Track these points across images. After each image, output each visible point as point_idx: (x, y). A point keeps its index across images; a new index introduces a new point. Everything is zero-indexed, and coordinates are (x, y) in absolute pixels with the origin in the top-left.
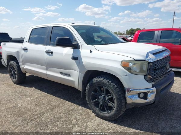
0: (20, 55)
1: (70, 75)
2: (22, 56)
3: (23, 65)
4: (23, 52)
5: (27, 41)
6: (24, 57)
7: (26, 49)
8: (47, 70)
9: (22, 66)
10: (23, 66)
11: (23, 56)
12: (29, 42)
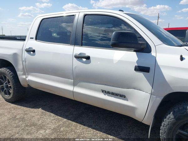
0: (20, 59)
1: (125, 97)
2: (23, 61)
3: (24, 74)
4: (26, 55)
5: (33, 38)
6: (27, 63)
7: (31, 51)
8: (74, 85)
9: (22, 77)
10: (24, 77)
11: (25, 62)
12: (36, 39)
